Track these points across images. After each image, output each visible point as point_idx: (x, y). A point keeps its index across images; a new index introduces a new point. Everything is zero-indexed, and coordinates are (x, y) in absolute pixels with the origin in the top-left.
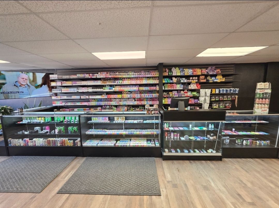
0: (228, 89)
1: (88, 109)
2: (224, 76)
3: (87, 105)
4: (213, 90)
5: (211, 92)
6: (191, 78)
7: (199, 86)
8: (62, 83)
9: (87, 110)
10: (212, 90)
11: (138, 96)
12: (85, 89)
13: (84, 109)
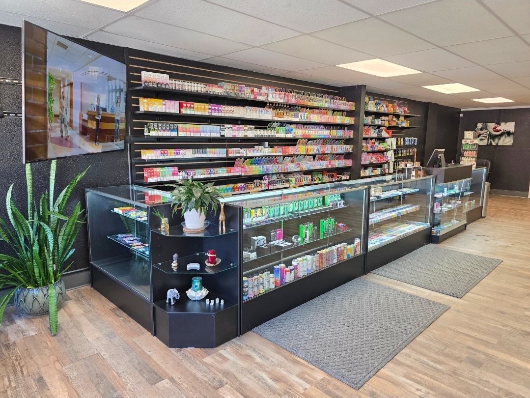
0: (410, 138)
1: (243, 185)
2: (406, 117)
3: (240, 176)
4: (399, 139)
5: (397, 143)
6: (383, 118)
7: (391, 132)
8: (181, 106)
9: (241, 188)
10: (397, 140)
11: (328, 149)
12: (240, 128)
13: (233, 188)
